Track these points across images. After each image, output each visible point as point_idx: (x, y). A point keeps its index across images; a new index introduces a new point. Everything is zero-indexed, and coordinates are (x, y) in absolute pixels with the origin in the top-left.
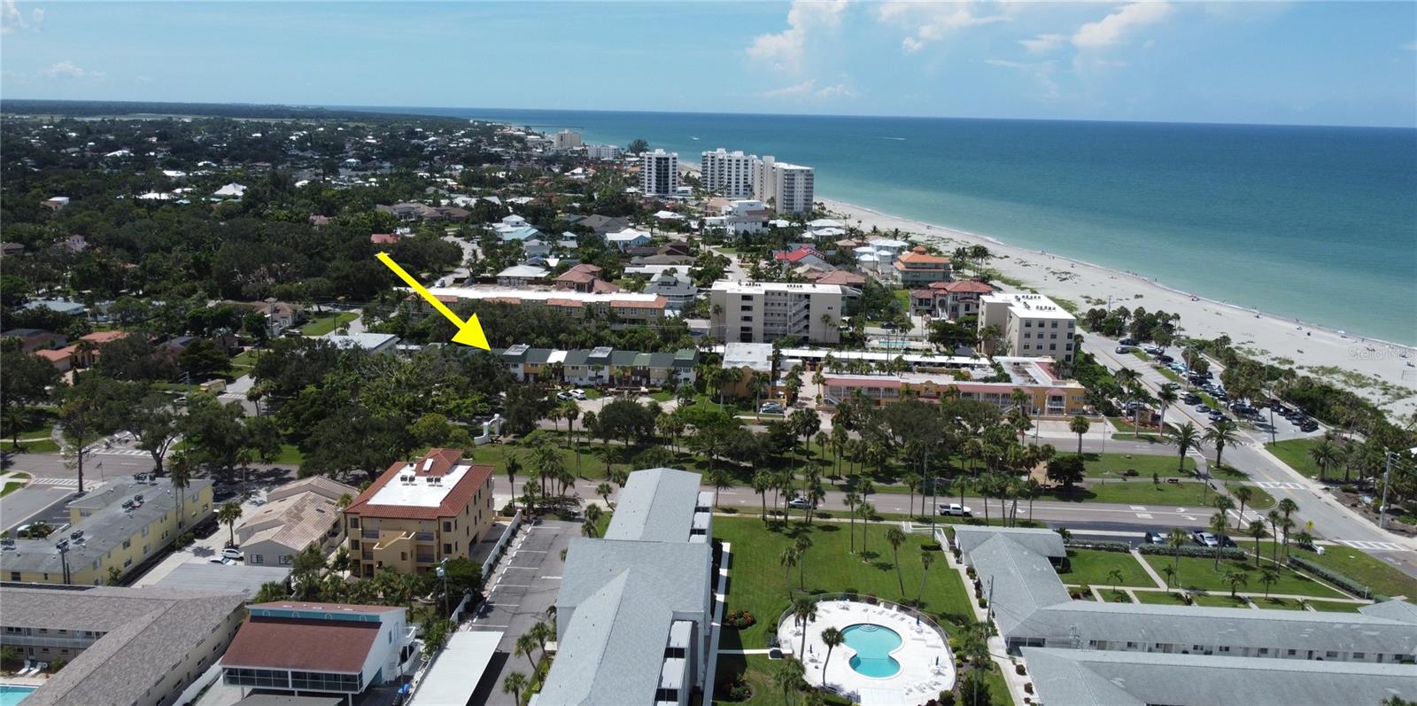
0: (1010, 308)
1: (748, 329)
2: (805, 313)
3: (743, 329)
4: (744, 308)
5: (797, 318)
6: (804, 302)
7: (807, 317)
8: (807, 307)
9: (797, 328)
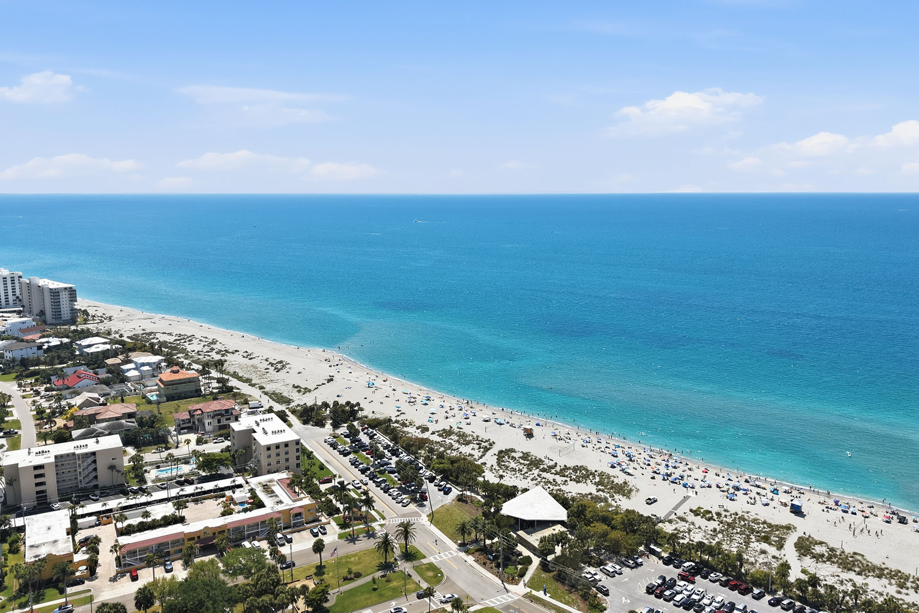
0: (254, 434)
1: (42, 492)
2: (93, 466)
3: (38, 493)
4: (36, 476)
5: (86, 472)
6: (92, 458)
7: (95, 469)
8: (95, 462)
9: (87, 480)
